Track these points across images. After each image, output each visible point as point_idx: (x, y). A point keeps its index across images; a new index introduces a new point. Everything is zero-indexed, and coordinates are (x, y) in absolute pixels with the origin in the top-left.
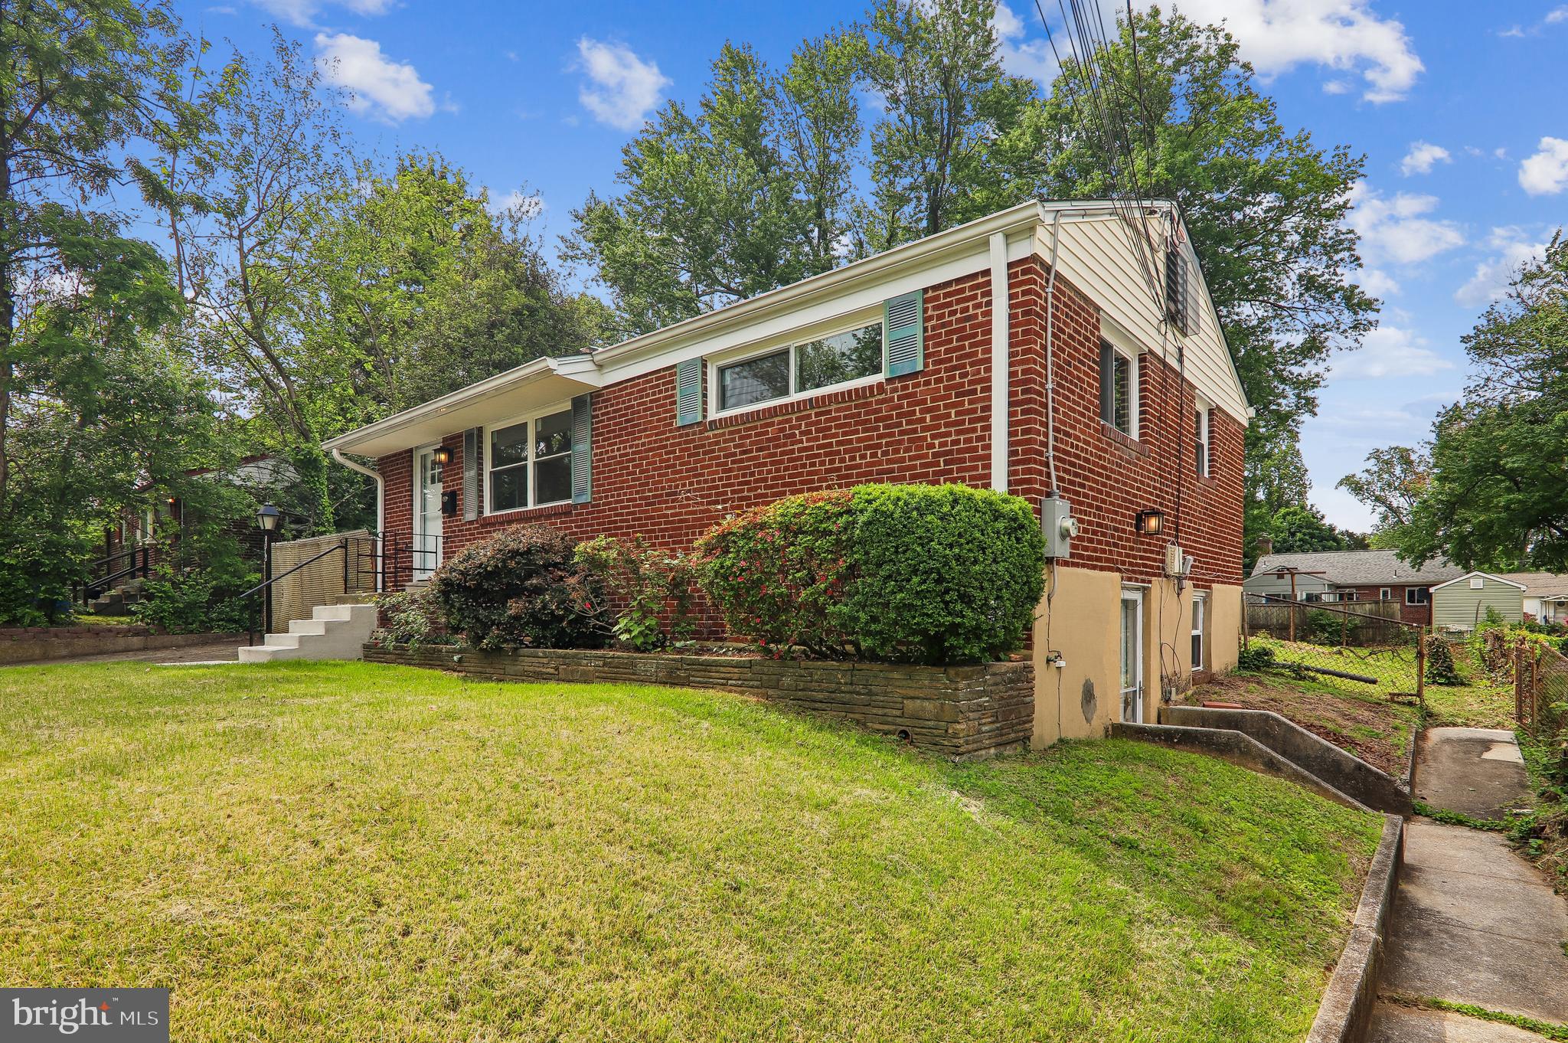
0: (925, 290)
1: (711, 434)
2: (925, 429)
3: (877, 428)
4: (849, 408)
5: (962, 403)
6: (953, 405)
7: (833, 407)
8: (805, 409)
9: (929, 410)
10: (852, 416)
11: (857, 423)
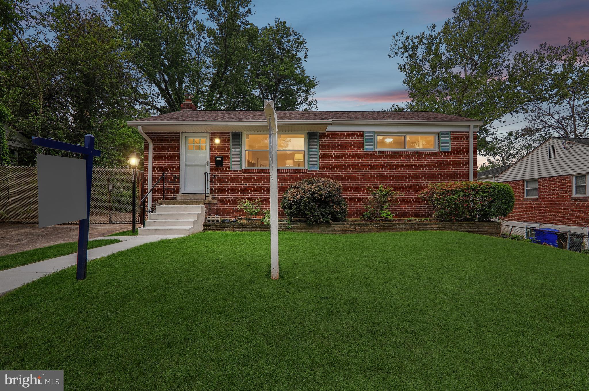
0: (451, 132)
1: (378, 155)
2: (450, 165)
3: (437, 163)
4: (429, 156)
5: (460, 161)
6: (458, 161)
7: (423, 155)
8: (415, 154)
9: (452, 161)
10: (429, 158)
11: (431, 161)
